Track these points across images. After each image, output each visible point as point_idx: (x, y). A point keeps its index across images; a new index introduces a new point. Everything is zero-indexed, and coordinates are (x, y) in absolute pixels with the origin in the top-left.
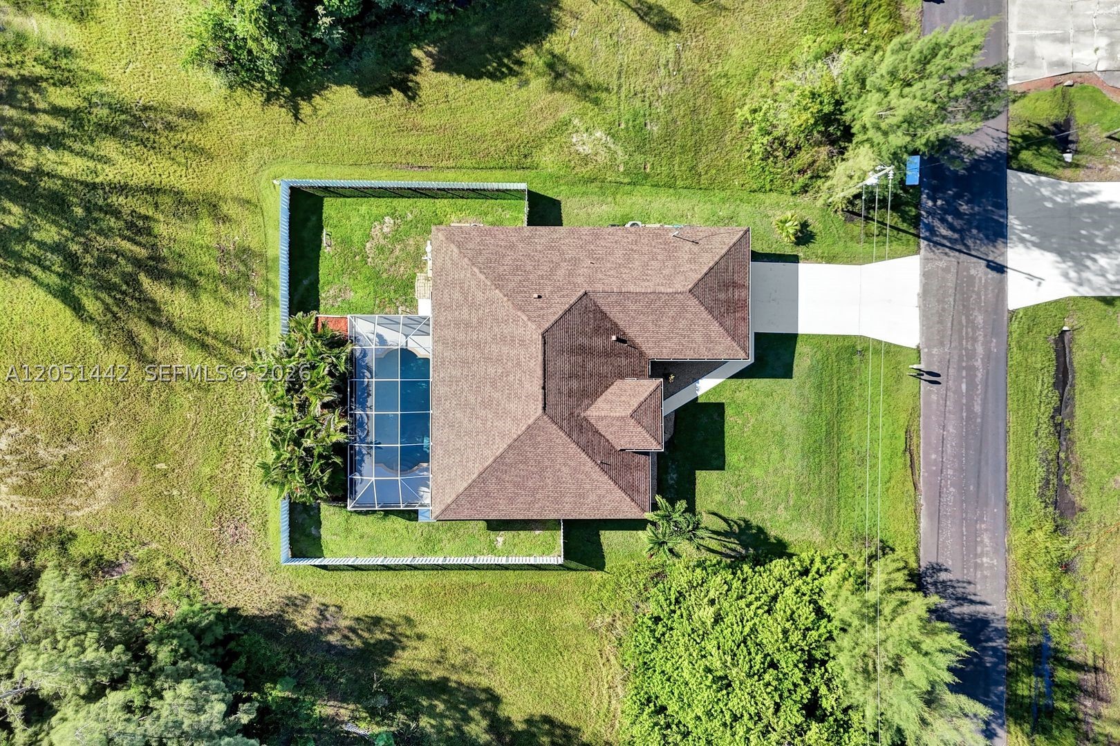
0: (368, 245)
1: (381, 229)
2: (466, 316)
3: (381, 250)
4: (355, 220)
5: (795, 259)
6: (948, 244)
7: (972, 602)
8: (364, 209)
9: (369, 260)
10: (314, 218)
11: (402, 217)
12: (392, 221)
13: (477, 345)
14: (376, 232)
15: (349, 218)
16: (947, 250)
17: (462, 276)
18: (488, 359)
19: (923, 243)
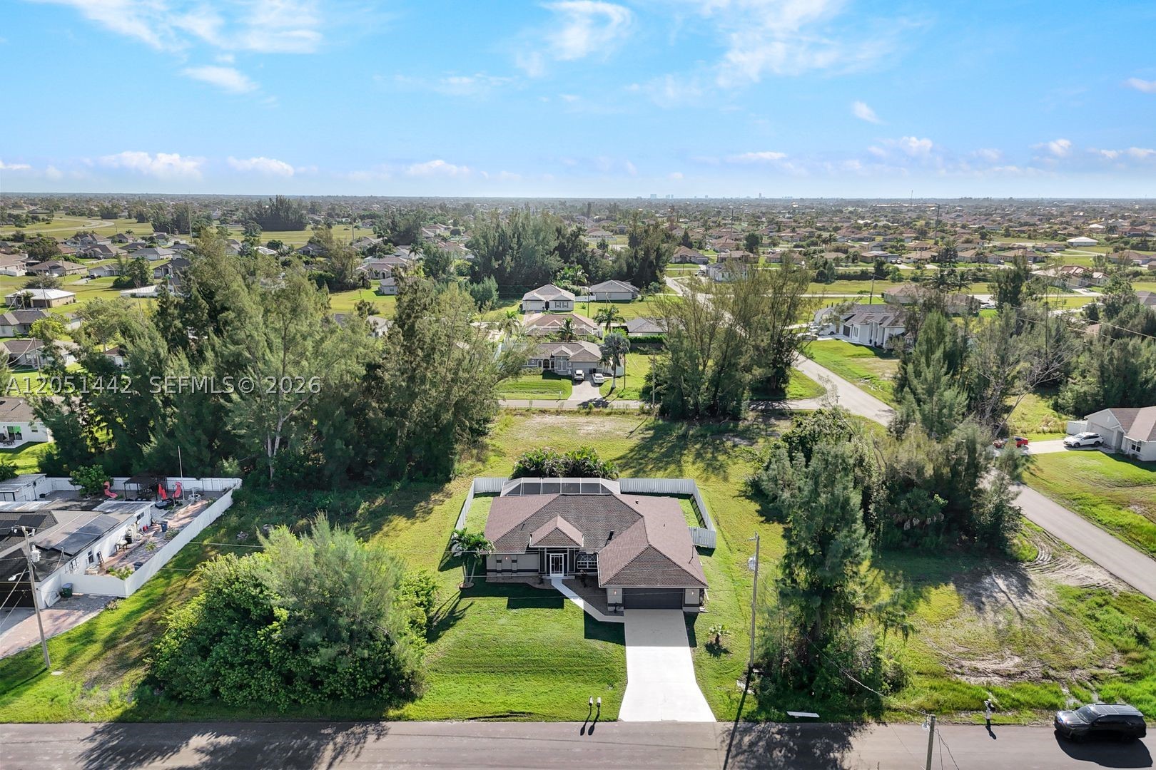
5: (693, 643)
6: (734, 743)
7: (334, 758)
16: (728, 742)
19: (731, 725)
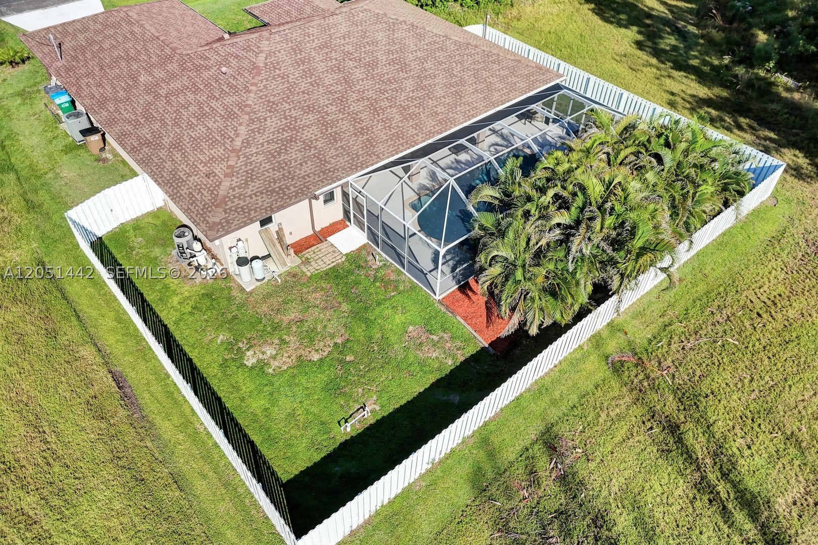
0: (316, 357)
1: (274, 357)
2: (314, 130)
3: (310, 337)
4: (285, 404)
8: (257, 404)
9: (339, 341)
10: (337, 470)
11: (230, 346)
12: (249, 353)
13: (342, 100)
14: (284, 362)
15: (292, 415)
17: (261, 158)
18: (347, 82)
